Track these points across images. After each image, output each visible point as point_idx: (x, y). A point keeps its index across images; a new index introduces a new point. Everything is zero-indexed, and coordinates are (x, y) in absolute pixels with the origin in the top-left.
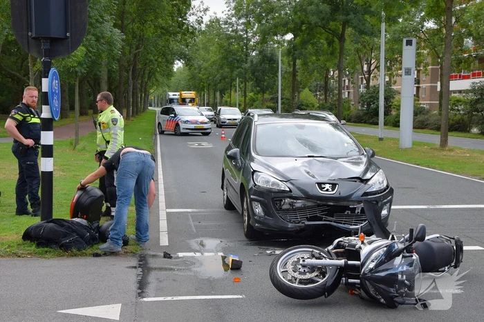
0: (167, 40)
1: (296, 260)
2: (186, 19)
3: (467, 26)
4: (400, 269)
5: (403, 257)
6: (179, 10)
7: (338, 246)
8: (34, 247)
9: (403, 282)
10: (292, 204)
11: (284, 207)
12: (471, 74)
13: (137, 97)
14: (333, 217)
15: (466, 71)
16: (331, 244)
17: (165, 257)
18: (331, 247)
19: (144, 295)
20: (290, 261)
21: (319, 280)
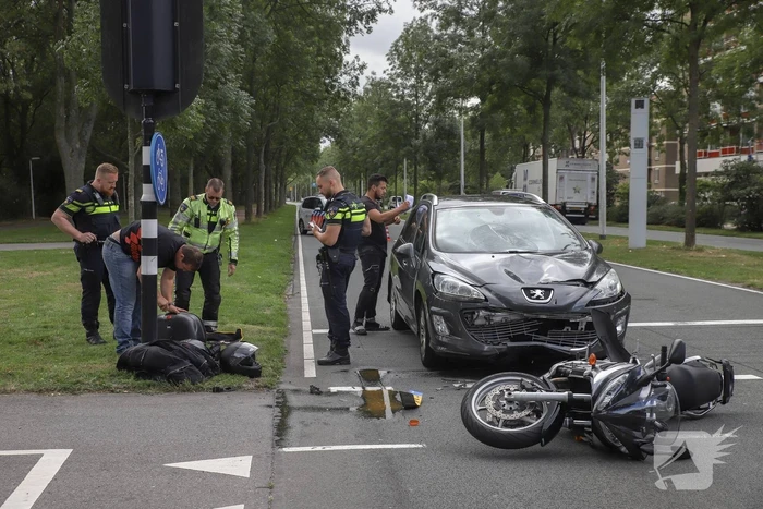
0: (311, 110)
1: (498, 392)
2: (336, 81)
3: (714, 85)
4: (648, 404)
5: (653, 386)
6: (326, 68)
7: (558, 373)
8: (131, 380)
9: (652, 423)
10: (487, 318)
11: (478, 322)
12: (720, 150)
13: (271, 187)
14: (546, 335)
15: (714, 146)
16: (548, 370)
17: (312, 393)
18: (547, 375)
19: (283, 443)
20: (491, 395)
21: (531, 421)
